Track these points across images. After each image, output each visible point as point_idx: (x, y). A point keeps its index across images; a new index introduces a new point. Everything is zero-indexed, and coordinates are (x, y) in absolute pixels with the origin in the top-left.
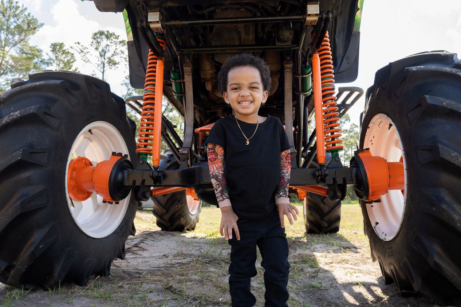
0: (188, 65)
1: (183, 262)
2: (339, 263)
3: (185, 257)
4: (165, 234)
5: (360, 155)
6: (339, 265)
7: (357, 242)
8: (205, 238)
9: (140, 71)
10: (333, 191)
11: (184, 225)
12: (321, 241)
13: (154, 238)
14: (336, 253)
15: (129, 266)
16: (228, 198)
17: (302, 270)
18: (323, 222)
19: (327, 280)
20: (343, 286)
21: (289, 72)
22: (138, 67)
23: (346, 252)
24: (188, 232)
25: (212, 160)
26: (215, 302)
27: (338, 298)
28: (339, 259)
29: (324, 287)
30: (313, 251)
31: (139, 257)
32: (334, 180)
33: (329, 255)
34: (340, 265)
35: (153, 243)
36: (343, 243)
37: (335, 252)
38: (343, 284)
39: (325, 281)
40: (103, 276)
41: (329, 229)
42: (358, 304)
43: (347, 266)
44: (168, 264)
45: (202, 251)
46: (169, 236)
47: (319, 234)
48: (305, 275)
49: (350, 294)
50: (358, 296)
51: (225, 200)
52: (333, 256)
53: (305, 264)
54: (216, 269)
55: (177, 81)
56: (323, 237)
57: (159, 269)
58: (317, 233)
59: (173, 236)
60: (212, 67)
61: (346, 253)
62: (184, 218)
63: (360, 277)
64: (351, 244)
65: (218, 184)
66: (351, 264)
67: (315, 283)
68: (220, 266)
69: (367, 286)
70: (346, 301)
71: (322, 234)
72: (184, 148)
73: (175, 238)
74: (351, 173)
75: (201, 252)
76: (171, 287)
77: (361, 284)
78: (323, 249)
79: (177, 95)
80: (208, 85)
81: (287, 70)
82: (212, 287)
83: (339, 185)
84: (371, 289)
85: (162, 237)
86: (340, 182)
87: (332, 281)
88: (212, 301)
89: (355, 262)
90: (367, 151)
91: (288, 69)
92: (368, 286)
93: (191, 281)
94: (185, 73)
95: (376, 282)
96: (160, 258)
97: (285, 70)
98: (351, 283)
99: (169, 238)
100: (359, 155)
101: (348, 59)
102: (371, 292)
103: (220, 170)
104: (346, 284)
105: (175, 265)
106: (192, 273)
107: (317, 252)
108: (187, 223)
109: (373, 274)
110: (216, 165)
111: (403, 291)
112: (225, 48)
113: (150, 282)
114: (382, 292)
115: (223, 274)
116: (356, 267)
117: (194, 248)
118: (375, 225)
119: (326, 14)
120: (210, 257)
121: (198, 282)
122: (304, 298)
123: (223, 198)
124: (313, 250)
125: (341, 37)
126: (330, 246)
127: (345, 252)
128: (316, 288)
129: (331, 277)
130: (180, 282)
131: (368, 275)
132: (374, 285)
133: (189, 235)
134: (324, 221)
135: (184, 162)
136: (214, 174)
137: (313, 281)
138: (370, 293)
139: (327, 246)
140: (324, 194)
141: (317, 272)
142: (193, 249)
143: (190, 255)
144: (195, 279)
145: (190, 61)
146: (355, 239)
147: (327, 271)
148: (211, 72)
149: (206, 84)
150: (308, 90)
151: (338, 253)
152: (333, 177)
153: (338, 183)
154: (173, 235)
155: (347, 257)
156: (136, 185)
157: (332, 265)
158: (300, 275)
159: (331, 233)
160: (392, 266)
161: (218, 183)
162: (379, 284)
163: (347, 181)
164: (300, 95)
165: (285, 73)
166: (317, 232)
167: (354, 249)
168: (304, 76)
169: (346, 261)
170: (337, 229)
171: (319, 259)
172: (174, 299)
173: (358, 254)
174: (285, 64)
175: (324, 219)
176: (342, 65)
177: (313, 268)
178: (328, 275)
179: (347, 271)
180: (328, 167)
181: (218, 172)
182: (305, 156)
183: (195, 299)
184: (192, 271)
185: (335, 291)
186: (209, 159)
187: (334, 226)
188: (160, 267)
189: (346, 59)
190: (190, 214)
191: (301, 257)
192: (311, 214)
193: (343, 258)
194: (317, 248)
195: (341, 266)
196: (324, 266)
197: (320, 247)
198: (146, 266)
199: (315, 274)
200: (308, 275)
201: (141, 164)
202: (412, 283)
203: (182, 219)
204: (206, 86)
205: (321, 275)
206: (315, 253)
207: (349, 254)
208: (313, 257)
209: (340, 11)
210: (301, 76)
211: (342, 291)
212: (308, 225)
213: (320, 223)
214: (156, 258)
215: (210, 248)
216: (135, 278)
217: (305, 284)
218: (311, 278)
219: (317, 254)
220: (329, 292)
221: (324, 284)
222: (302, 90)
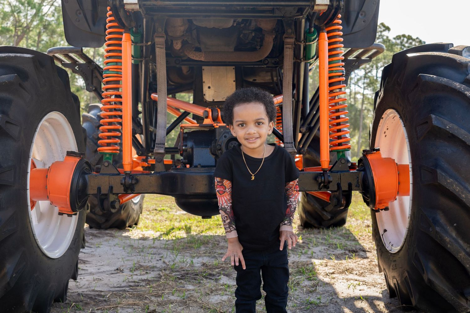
0: (161, 35)
1: (149, 279)
2: (342, 272)
3: (147, 271)
4: (99, 235)
5: (369, 157)
6: (341, 276)
7: (368, 242)
8: (160, 240)
10: (337, 198)
11: (125, 219)
12: (321, 241)
14: (339, 259)
15: (79, 286)
16: (235, 230)
17: (298, 284)
18: (325, 213)
19: (327, 294)
20: (345, 301)
21: (290, 48)
22: (77, 14)
23: (352, 259)
24: (131, 229)
25: (221, 192)
28: (342, 268)
29: (323, 303)
30: (311, 258)
31: (84, 274)
32: (339, 185)
33: (331, 263)
34: (343, 276)
35: (90, 251)
36: (349, 243)
37: (338, 258)
38: (344, 299)
39: (324, 297)
40: (60, 302)
41: (332, 222)
43: (350, 276)
44: (129, 282)
45: (166, 261)
46: (106, 238)
47: (318, 229)
48: (302, 290)
51: (233, 232)
52: (335, 264)
53: (301, 275)
54: (194, 286)
55: (138, 45)
56: (324, 233)
57: (123, 289)
58: (315, 227)
59: (112, 238)
61: (351, 260)
62: (125, 209)
63: (363, 290)
64: (360, 245)
65: (226, 217)
66: (356, 274)
67: (313, 299)
68: (197, 282)
69: (370, 301)
71: (323, 229)
72: (159, 144)
73: (116, 241)
74: (358, 178)
75: (164, 262)
76: (154, 311)
77: (363, 298)
78: (323, 254)
79: (135, 59)
82: (199, 308)
83: (344, 191)
84: (374, 304)
85: (96, 241)
86: (345, 187)
87: (332, 296)
89: (361, 272)
90: (377, 152)
91: (288, 45)
92: (370, 300)
93: (172, 303)
94: (156, 46)
95: (381, 295)
96: (113, 274)
97: (285, 46)
98: (354, 297)
99: (106, 241)
100: (367, 157)
102: (374, 307)
103: (229, 202)
104: (347, 299)
105: (139, 282)
106: (168, 294)
107: (316, 259)
108: (129, 216)
109: (379, 286)
110: (225, 197)
111: (404, 305)
113: (125, 306)
114: (384, 306)
115: (206, 292)
116: (361, 278)
117: (154, 258)
118: (383, 233)
119: (337, 1)
120: (180, 270)
121: (180, 304)
123: (230, 229)
124: (311, 255)
126: (333, 248)
127: (350, 258)
128: (314, 304)
129: (332, 291)
130: (159, 304)
131: (373, 288)
132: (378, 299)
133: (134, 233)
134: (326, 211)
135: (160, 164)
136: (223, 207)
137: (310, 297)
138: (372, 308)
139: (328, 250)
141: (315, 286)
142: (152, 259)
143: (153, 268)
144: (176, 301)
145: (162, 30)
146: (366, 236)
147: (327, 284)
148: (182, 29)
150: (311, 57)
151: (341, 260)
152: (338, 182)
153: (343, 189)
154: (112, 236)
155: (352, 265)
156: (102, 193)
157: (334, 276)
158: (296, 290)
159: (335, 227)
160: (395, 280)
161: (226, 215)
162: (383, 298)
163: (353, 187)
164: (301, 63)
165: (285, 50)
166: (316, 225)
167: (362, 253)
168: (307, 44)
169: (350, 271)
170: (343, 222)
171: (318, 268)
173: (366, 261)
174: (285, 38)
175: (326, 209)
176: (356, 24)
177: (311, 280)
178: (329, 289)
179: (350, 284)
181: (227, 205)
182: (304, 131)
184: (167, 291)
185: (334, 307)
186: (218, 191)
187: (338, 218)
188: (121, 286)
189: (361, 15)
190: (132, 204)
191: (296, 266)
192: (308, 202)
193: (347, 267)
194: (315, 253)
195: (344, 277)
196: (323, 278)
197: (320, 251)
198: (102, 286)
199: (313, 288)
200: (305, 289)
201: (106, 167)
202: (411, 298)
203: (122, 212)
205: (320, 289)
206: (314, 261)
207: (354, 261)
208: (311, 266)
210: (304, 44)
211: (342, 307)
212: (304, 216)
213: (320, 214)
214: (107, 273)
215: (175, 257)
216: (100, 301)
217: (302, 301)
218: (309, 293)
219: (316, 262)
220: (328, 308)
221: (324, 300)
222: (303, 57)
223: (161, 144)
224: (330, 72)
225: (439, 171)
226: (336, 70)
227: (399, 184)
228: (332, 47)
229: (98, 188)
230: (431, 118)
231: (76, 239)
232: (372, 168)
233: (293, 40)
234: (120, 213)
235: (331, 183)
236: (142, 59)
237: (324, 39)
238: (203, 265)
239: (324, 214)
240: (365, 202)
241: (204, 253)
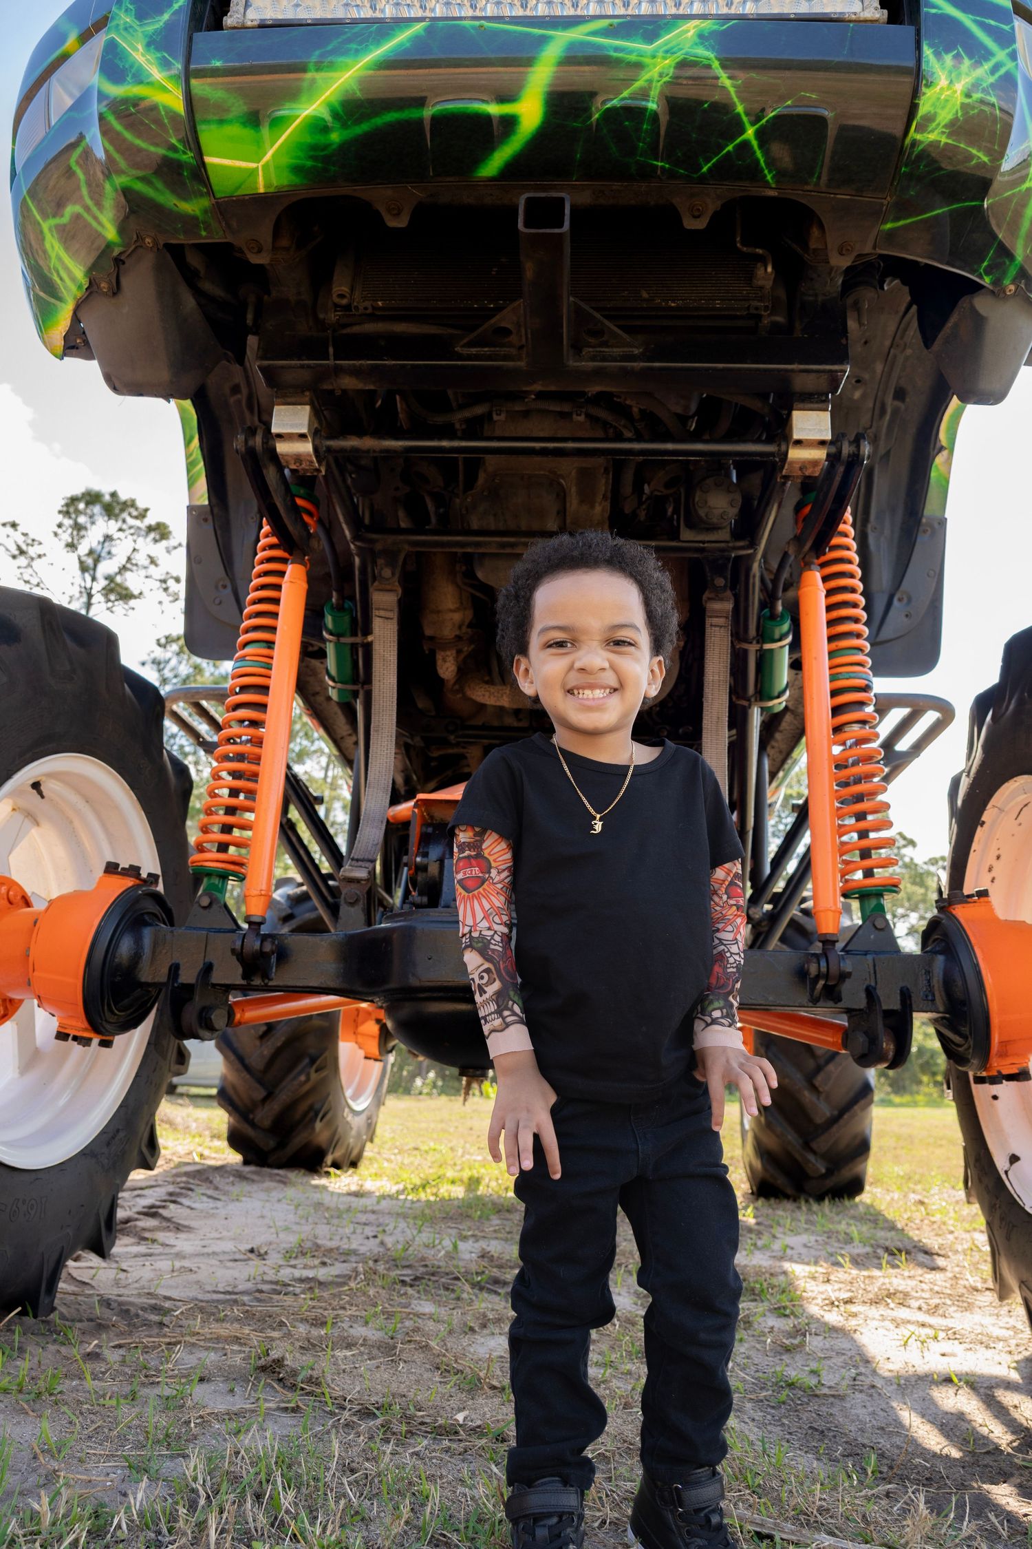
0: (389, 587)
1: (322, 1279)
2: (875, 1302)
3: (326, 1260)
4: (255, 1177)
5: (960, 911)
6: (874, 1312)
7: (932, 1234)
8: (397, 1199)
9: (220, 603)
10: (866, 1033)
11: (324, 1146)
12: (806, 1226)
13: (216, 1188)
14: (863, 1266)
15: (123, 1283)
17: (747, 1323)
18: (811, 1157)
19: (839, 1361)
20: (899, 1385)
21: (721, 627)
22: (217, 587)
23: (898, 1267)
24: (338, 1172)
25: (470, 884)
26: (440, 1426)
27: (882, 1429)
28: (874, 1288)
29: (830, 1387)
30: (782, 1258)
31: (160, 1254)
32: (870, 993)
33: (839, 1275)
34: (882, 1310)
35: (211, 1205)
36: (881, 1234)
37: (859, 1263)
38: (898, 1377)
39: (831, 1367)
40: (27, 1313)
41: (830, 1183)
42: (956, 1454)
43: (903, 1313)
44: (264, 1282)
45: (389, 1241)
46: (268, 1184)
47: (795, 1200)
48: (759, 1342)
49: (923, 1416)
50: (953, 1425)
51: (512, 1028)
52: (853, 1279)
53: (755, 1300)
54: (440, 1306)
55: (343, 640)
56: (809, 1210)
57: (234, 1297)
58: (787, 1197)
59: (282, 1186)
60: (461, 603)
61: (897, 1270)
62: (325, 1120)
63: (954, 1355)
65: (487, 971)
66: (920, 1309)
67: (795, 1370)
68: (453, 1296)
69: (982, 1390)
70: (913, 1442)
71: (807, 1201)
72: (357, 860)
73: (290, 1192)
74: (928, 972)
75: (382, 1243)
76: (279, 1362)
77: (960, 1380)
78: (813, 1252)
79: (339, 685)
80: (444, 660)
81: (715, 621)
82: (428, 1370)
83: (888, 1014)
84: (999, 1402)
86: (891, 1002)
87: (856, 1367)
88: (428, 1420)
89: (933, 1302)
90: (982, 899)
91: (717, 617)
92: (985, 1389)
93: (349, 1346)
94: (375, 612)
95: (1015, 1376)
96: (236, 1260)
97: (708, 621)
98: (926, 1376)
99: (268, 1190)
100: (954, 912)
101: (910, 600)
102: (1001, 1412)
103: (497, 919)
104: (907, 1380)
105: (289, 1285)
106: (354, 1318)
107: (796, 1262)
108: (334, 1141)
109: (1000, 1345)
110: (484, 901)
112: (512, 540)
113: (202, 1343)
115: (465, 1324)
116: (938, 1321)
117: (359, 1231)
118: (1007, 1164)
119: (851, 443)
120: (417, 1264)
121: (375, 1352)
122: (762, 1425)
123: (504, 1019)
124: (780, 1254)
125: (887, 532)
126: (839, 1241)
127: (894, 1266)
128: (800, 1389)
129: (852, 1352)
130: (310, 1346)
131: (981, 1350)
132: (1009, 1386)
133: (340, 1183)
134: (815, 1153)
135: (352, 909)
136: (475, 934)
137: (787, 1366)
138: (996, 1417)
139: (827, 1243)
140: (833, 1044)
141: (799, 1332)
142: (354, 1232)
143: (345, 1255)
144: (364, 1340)
145: (393, 574)
146: (922, 1221)
147: (834, 1330)
148: (457, 617)
149: (439, 656)
150: (776, 694)
151: (867, 1268)
152: (867, 983)
153: (885, 1007)
154: (284, 1182)
155: (902, 1282)
156: (180, 981)
157: (853, 1308)
159: (837, 1199)
161: (487, 965)
162: (1026, 1384)
163: (916, 999)
164: (750, 707)
165: (708, 630)
166: (789, 1191)
167: (921, 1257)
168: (767, 646)
169: (902, 1299)
170: (855, 1186)
171: (803, 1285)
172: (286, 1409)
173: (937, 1276)
174: (709, 599)
175: (814, 1145)
176: (888, 619)
177: (786, 1316)
178: (841, 1344)
179: (907, 1334)
180: (848, 948)
181: (489, 929)
182: (757, 916)
183: (366, 1413)
184: (352, 1311)
185: (868, 1404)
186: (460, 882)
187: (846, 1174)
188: (236, 1290)
189: (900, 600)
190: (347, 1110)
192: (769, 1125)
193: (888, 1286)
194: (792, 1248)
195: (883, 1313)
196: (822, 1313)
197: (805, 1246)
198: (185, 1287)
199: (795, 1338)
200: (769, 1340)
201: (205, 908)
203: (318, 1125)
204: (439, 662)
205: (815, 1343)
206: (787, 1266)
207: (906, 1274)
208: (782, 1278)
209: (882, 451)
210: (757, 647)
211: (894, 1404)
212: (758, 1164)
213: (797, 1156)
214: (221, 1257)
215: (415, 1232)
216: (145, 1325)
217: (760, 1374)
218: (781, 1354)
219: (798, 1270)
220: (848, 1405)
221: (831, 1376)
222: (756, 692)
223: (363, 860)
224: (833, 678)
226: (848, 673)
228: (835, 613)
229: (171, 965)
233: (728, 606)
236: (355, 688)
237: (815, 585)
238: (483, 1256)
239: (809, 1161)
241: (495, 1231)
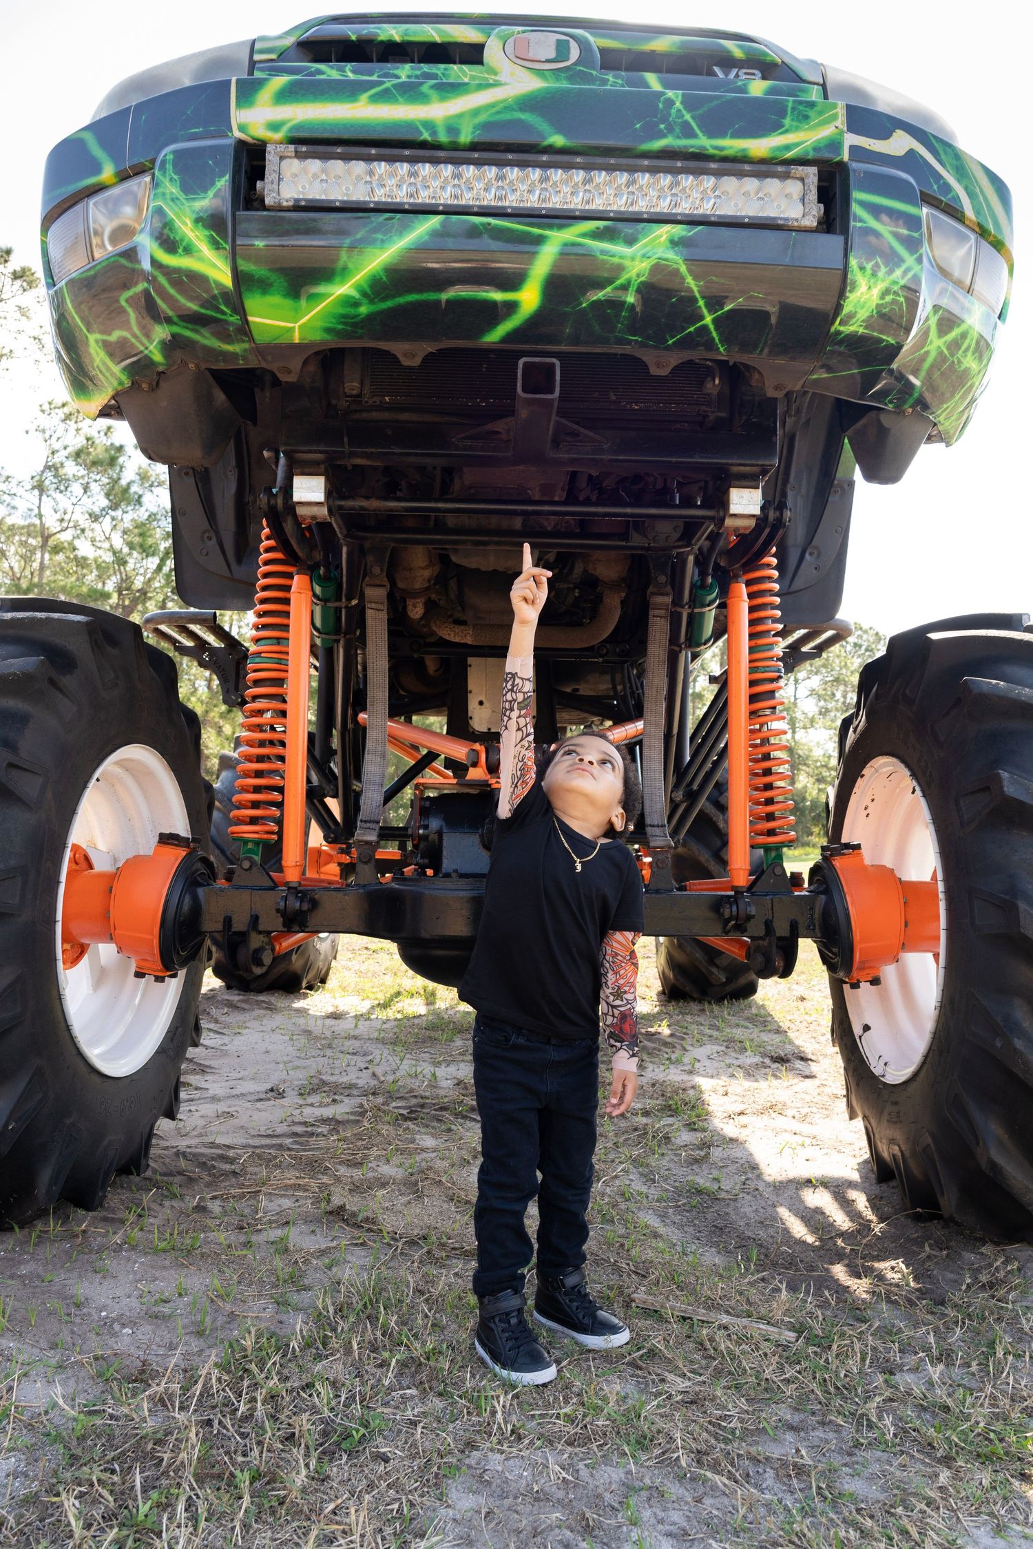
0: (378, 583)
1: (339, 1118)
2: (761, 1113)
3: (336, 1097)
4: (242, 1004)
5: (838, 863)
6: (761, 1122)
8: (369, 1019)
9: (208, 553)
10: (763, 954)
11: (299, 972)
12: (709, 1032)
13: (216, 1021)
14: (752, 1079)
15: (183, 1132)
17: (667, 1138)
18: (714, 970)
19: (732, 1168)
20: (777, 1188)
21: (661, 617)
22: (202, 538)
23: (780, 1078)
24: (312, 993)
26: (466, 1251)
27: (762, 1223)
28: (761, 1100)
29: (727, 1191)
30: (691, 1072)
31: (199, 1099)
32: (768, 925)
33: (735, 1086)
34: (766, 1120)
35: (221, 1042)
36: (765, 1037)
37: (749, 1075)
38: (777, 1181)
39: (728, 1174)
40: (132, 1174)
41: (728, 989)
42: (810, 1239)
43: (781, 1122)
44: (294, 1123)
45: (379, 1071)
46: (258, 1012)
47: (700, 1002)
48: (676, 1155)
49: (790, 1211)
50: (814, 1218)
52: (745, 1090)
53: (672, 1116)
54: (437, 1138)
55: (329, 604)
56: (712, 1011)
57: (278, 1141)
58: (694, 999)
59: (270, 1012)
60: (431, 561)
61: (778, 1081)
63: (815, 1160)
64: (791, 1042)
66: (794, 1117)
67: (703, 1178)
68: (443, 1127)
69: (836, 1190)
71: (710, 1003)
72: (366, 822)
73: (278, 1020)
74: (812, 909)
75: (374, 1075)
76: (342, 1208)
77: (820, 1182)
78: (716, 1064)
79: (323, 636)
80: (415, 606)
81: (657, 612)
82: (444, 1202)
83: (780, 939)
84: (847, 1198)
85: (235, 1018)
86: (782, 929)
87: (745, 1172)
88: (457, 1246)
89: (804, 1111)
90: (856, 852)
91: (659, 609)
92: (838, 1188)
93: (384, 1185)
94: (368, 605)
95: (855, 1177)
96: (261, 1100)
97: (651, 613)
98: (796, 1180)
99: (257, 1018)
100: (832, 861)
101: (819, 554)
102: (846, 1205)
104: (781, 1182)
105: (315, 1125)
106: (378, 1158)
107: (704, 1075)
108: (307, 967)
109: (848, 1150)
111: (918, 1210)
112: (486, 539)
113: (277, 1191)
114: (867, 1204)
115: (462, 1158)
116: (804, 1128)
117: (352, 1063)
118: (861, 1032)
119: (776, 509)
120: (407, 1095)
121: (403, 1188)
122: (680, 1227)
124: (691, 1067)
125: (804, 490)
126: (736, 1050)
127: (776, 1077)
128: (706, 1193)
129: (744, 1160)
130: (357, 1188)
131: (835, 1154)
132: (851, 1184)
133: (316, 1003)
134: (718, 967)
135: (366, 867)
137: (697, 1174)
138: (843, 1209)
139: (726, 1054)
140: (739, 955)
141: (705, 1145)
142: (348, 1065)
143: (349, 1089)
144: (392, 1178)
145: (382, 570)
146: (801, 1021)
148: (427, 573)
149: (410, 603)
150: (703, 643)
151: (756, 1081)
152: (767, 920)
153: (778, 934)
154: (271, 1008)
155: (783, 1092)
156: (234, 929)
157: (743, 1119)
158: (663, 1154)
159: (734, 1000)
160: (896, 1148)
162: (863, 1182)
163: (801, 929)
164: (681, 651)
165: (651, 620)
166: (695, 995)
167: (798, 1064)
168: (697, 610)
169: (780, 1108)
170: (750, 991)
171: (709, 1098)
172: (356, 1244)
173: (811, 1083)
174: (653, 594)
175: (718, 962)
176: (800, 572)
177: (695, 1130)
178: (736, 1153)
179: (783, 1142)
180: (753, 890)
182: (679, 799)
183: (412, 1243)
184: (375, 1152)
185: (753, 1203)
187: (742, 981)
188: (276, 1133)
189: (811, 554)
191: (660, 1093)
193: (770, 1098)
194: (700, 1061)
195: (766, 1123)
196: (723, 1125)
197: (710, 1057)
198: (233, 1132)
199: (702, 1150)
200: (684, 1154)
201: (246, 870)
202: (939, 1196)
204: (410, 608)
205: (716, 1154)
206: (699, 1080)
207: (786, 1084)
208: (691, 1092)
209: (803, 420)
210: (690, 611)
212: (669, 972)
213: (704, 971)
214: (249, 1098)
215: (398, 1062)
216: (223, 1175)
217: (677, 1184)
218: (692, 1164)
219: (704, 1083)
220: (739, 1205)
221: (727, 1182)
222: (686, 639)
223: (370, 822)
224: (753, 670)
225: (1022, 905)
226: (764, 667)
227: (906, 926)
228: (756, 615)
229: (225, 920)
230: (999, 780)
231: (177, 1028)
232: (845, 888)
233: (668, 600)
234: (290, 960)
235: (752, 921)
236: (338, 637)
237: (740, 596)
238: (458, 1084)
239: (713, 973)
240: (824, 963)
241: (460, 1054)
